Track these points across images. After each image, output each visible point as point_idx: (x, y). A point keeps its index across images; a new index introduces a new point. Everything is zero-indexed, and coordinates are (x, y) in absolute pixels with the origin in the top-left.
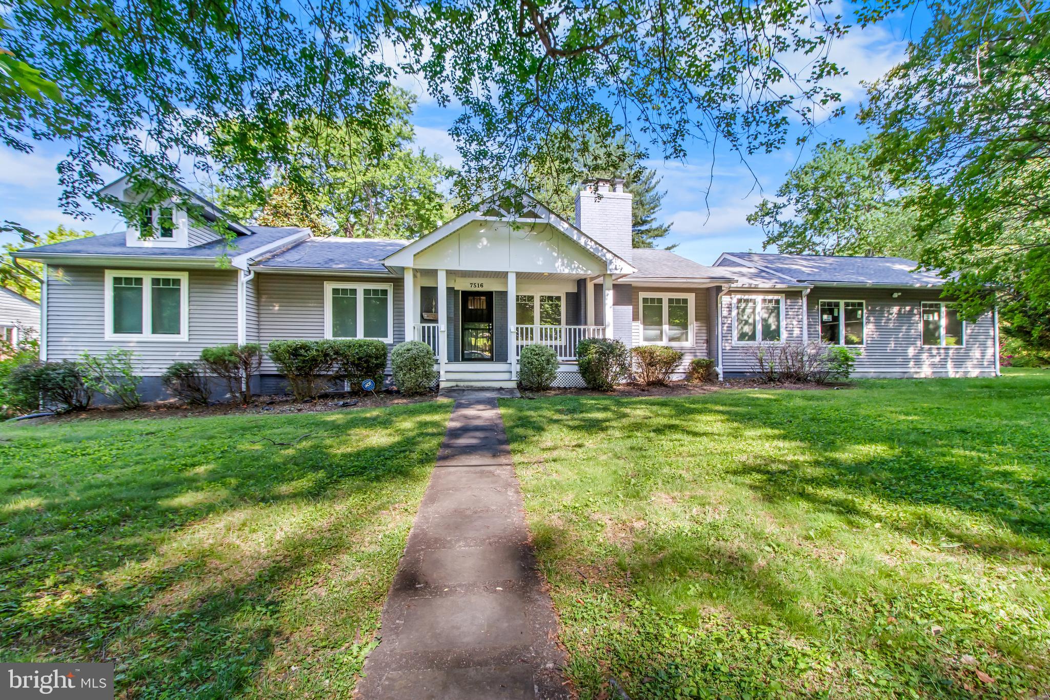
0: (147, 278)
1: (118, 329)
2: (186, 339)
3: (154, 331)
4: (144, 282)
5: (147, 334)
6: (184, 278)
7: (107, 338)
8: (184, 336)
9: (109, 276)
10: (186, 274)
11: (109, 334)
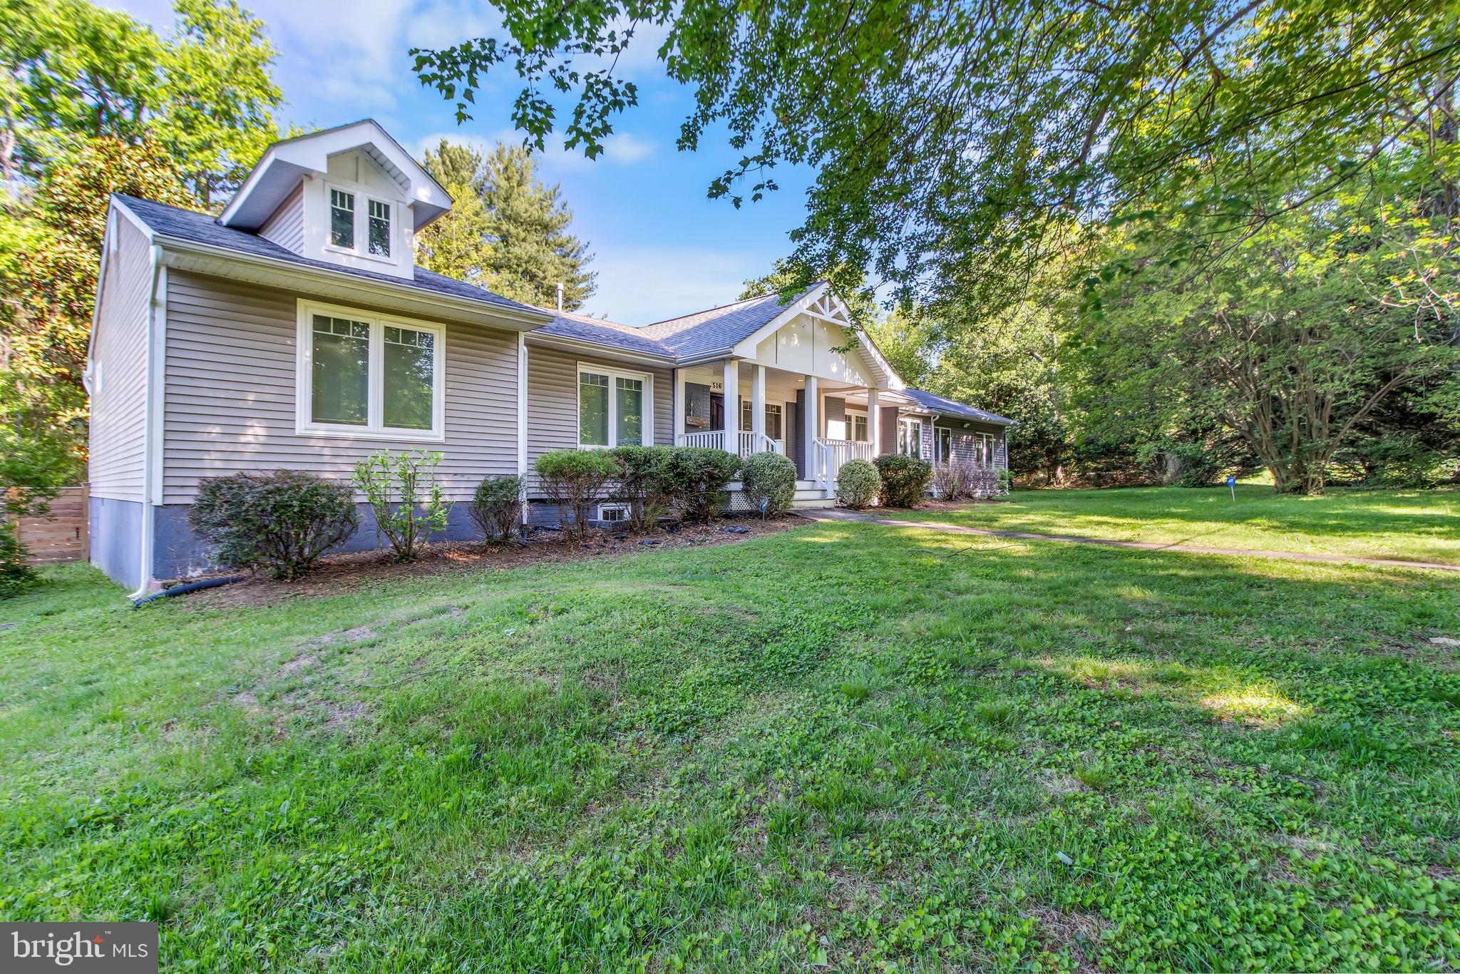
0: (377, 326)
1: (320, 413)
2: (442, 439)
3: (386, 424)
4: (372, 330)
5: (375, 427)
6: (439, 334)
7: (299, 431)
8: (437, 432)
9: (305, 313)
10: (443, 327)
11: (303, 422)
